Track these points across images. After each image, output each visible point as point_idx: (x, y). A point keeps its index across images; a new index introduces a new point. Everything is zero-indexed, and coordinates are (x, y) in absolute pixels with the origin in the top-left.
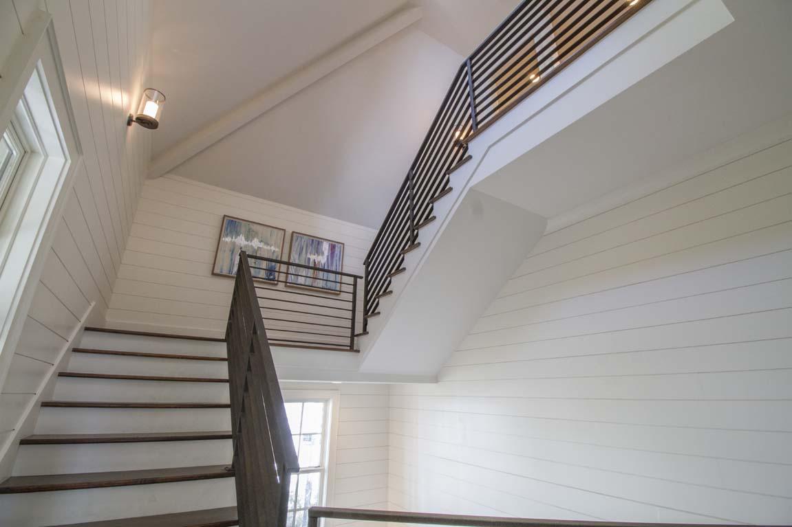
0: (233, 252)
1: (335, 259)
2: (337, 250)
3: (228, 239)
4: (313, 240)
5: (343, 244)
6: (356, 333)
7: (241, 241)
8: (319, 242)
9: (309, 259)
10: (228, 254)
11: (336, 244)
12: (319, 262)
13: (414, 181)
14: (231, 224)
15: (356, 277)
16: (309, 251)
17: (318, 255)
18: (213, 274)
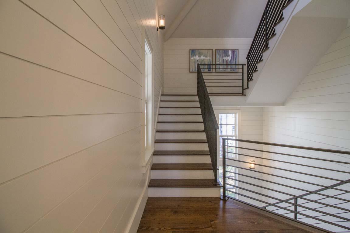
0: (195, 63)
1: (235, 57)
2: (235, 53)
3: (193, 58)
4: (224, 51)
5: (238, 49)
6: (244, 88)
7: (197, 58)
8: (227, 51)
9: (224, 59)
10: (193, 64)
11: (235, 50)
12: (228, 60)
13: (267, 15)
14: (193, 52)
15: (243, 65)
16: (223, 55)
17: (227, 57)
18: (190, 72)
